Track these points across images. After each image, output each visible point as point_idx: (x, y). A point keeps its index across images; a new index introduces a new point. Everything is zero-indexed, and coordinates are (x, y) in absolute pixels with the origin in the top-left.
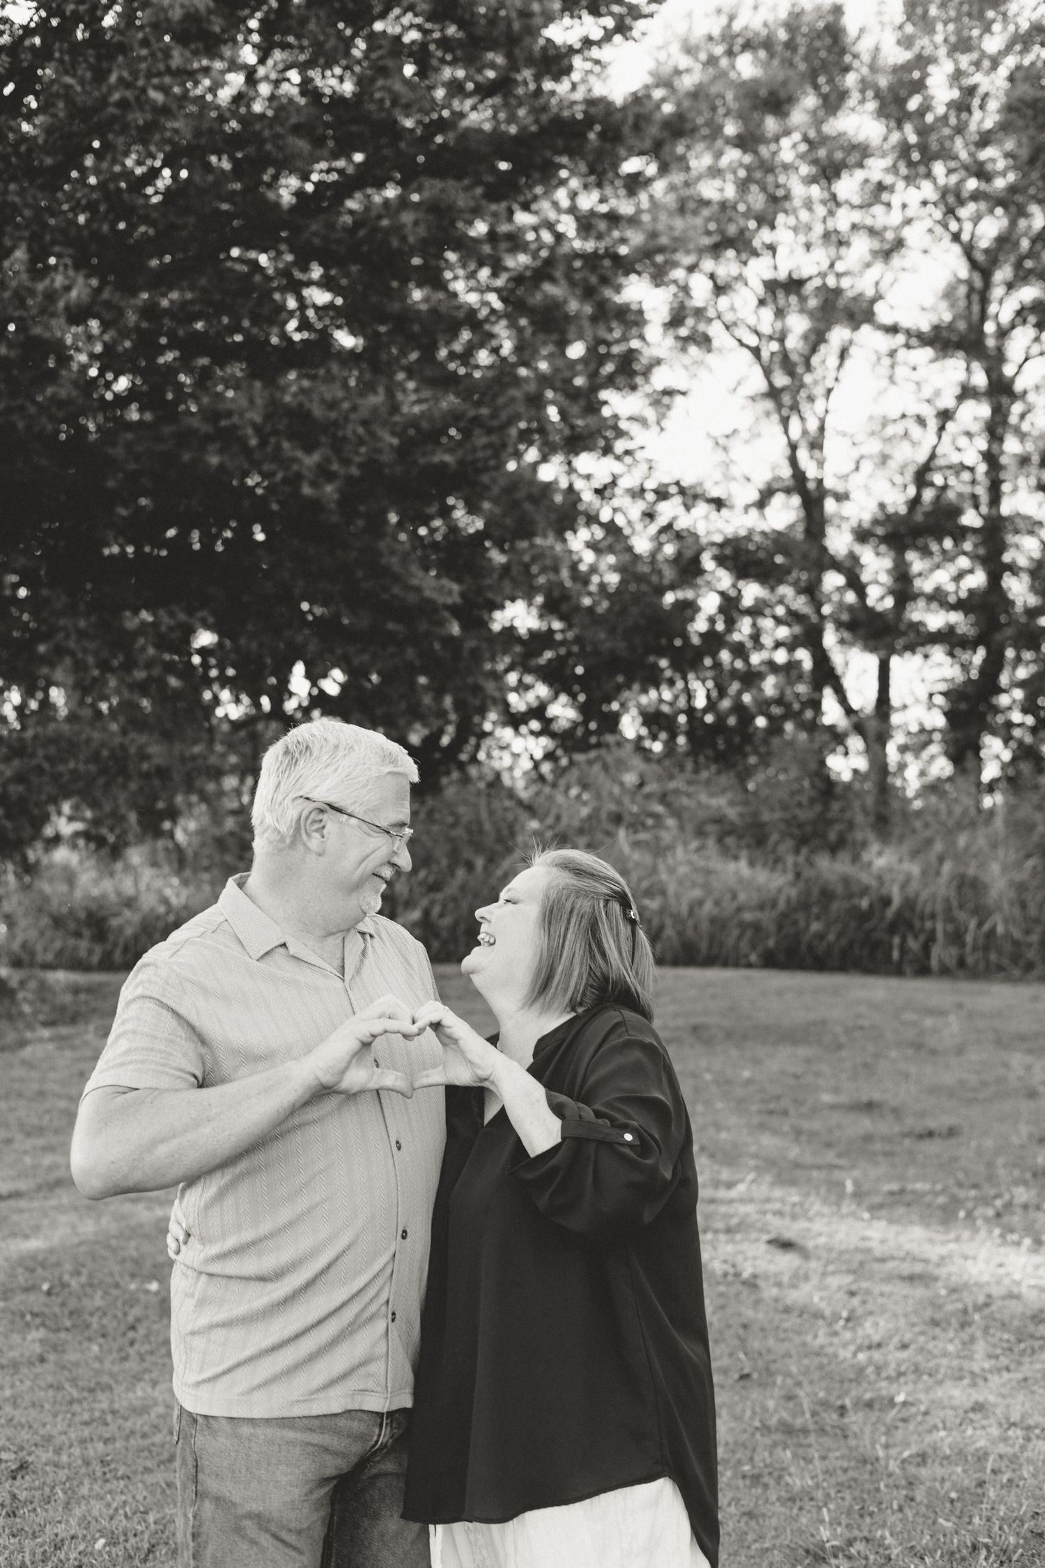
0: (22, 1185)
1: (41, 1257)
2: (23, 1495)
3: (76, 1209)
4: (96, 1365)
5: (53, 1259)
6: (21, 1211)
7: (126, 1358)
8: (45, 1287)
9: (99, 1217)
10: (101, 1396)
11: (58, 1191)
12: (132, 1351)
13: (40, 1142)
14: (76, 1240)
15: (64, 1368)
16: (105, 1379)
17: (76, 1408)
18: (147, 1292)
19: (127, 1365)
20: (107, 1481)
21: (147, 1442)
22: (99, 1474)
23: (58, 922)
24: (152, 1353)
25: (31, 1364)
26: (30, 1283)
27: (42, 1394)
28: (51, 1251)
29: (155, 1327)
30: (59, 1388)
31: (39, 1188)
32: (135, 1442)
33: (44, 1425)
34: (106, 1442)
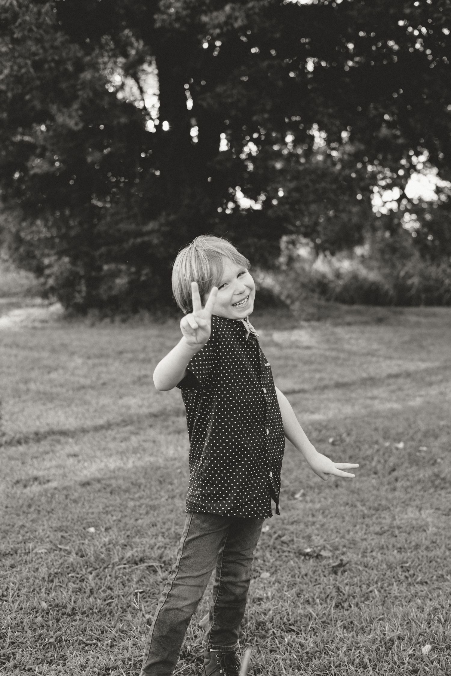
0: (306, 386)
1: (324, 424)
2: (347, 590)
3: (339, 400)
4: (375, 492)
5: (332, 425)
6: (307, 399)
7: (394, 489)
8: (331, 440)
9: (353, 405)
10: (385, 514)
11: (326, 391)
12: (399, 485)
13: (313, 367)
14: (342, 416)
15: (353, 492)
16: (384, 502)
17: (367, 520)
18: (397, 449)
19: (397, 494)
20: (409, 584)
21: (431, 554)
22: (402, 578)
23: (303, 286)
24: (412, 487)
25: (330, 487)
26: (320, 438)
27: (343, 508)
28: (329, 421)
29: (409, 471)
30: (354, 506)
31: (315, 389)
32: (422, 552)
33: (348, 531)
34: (400, 550)
